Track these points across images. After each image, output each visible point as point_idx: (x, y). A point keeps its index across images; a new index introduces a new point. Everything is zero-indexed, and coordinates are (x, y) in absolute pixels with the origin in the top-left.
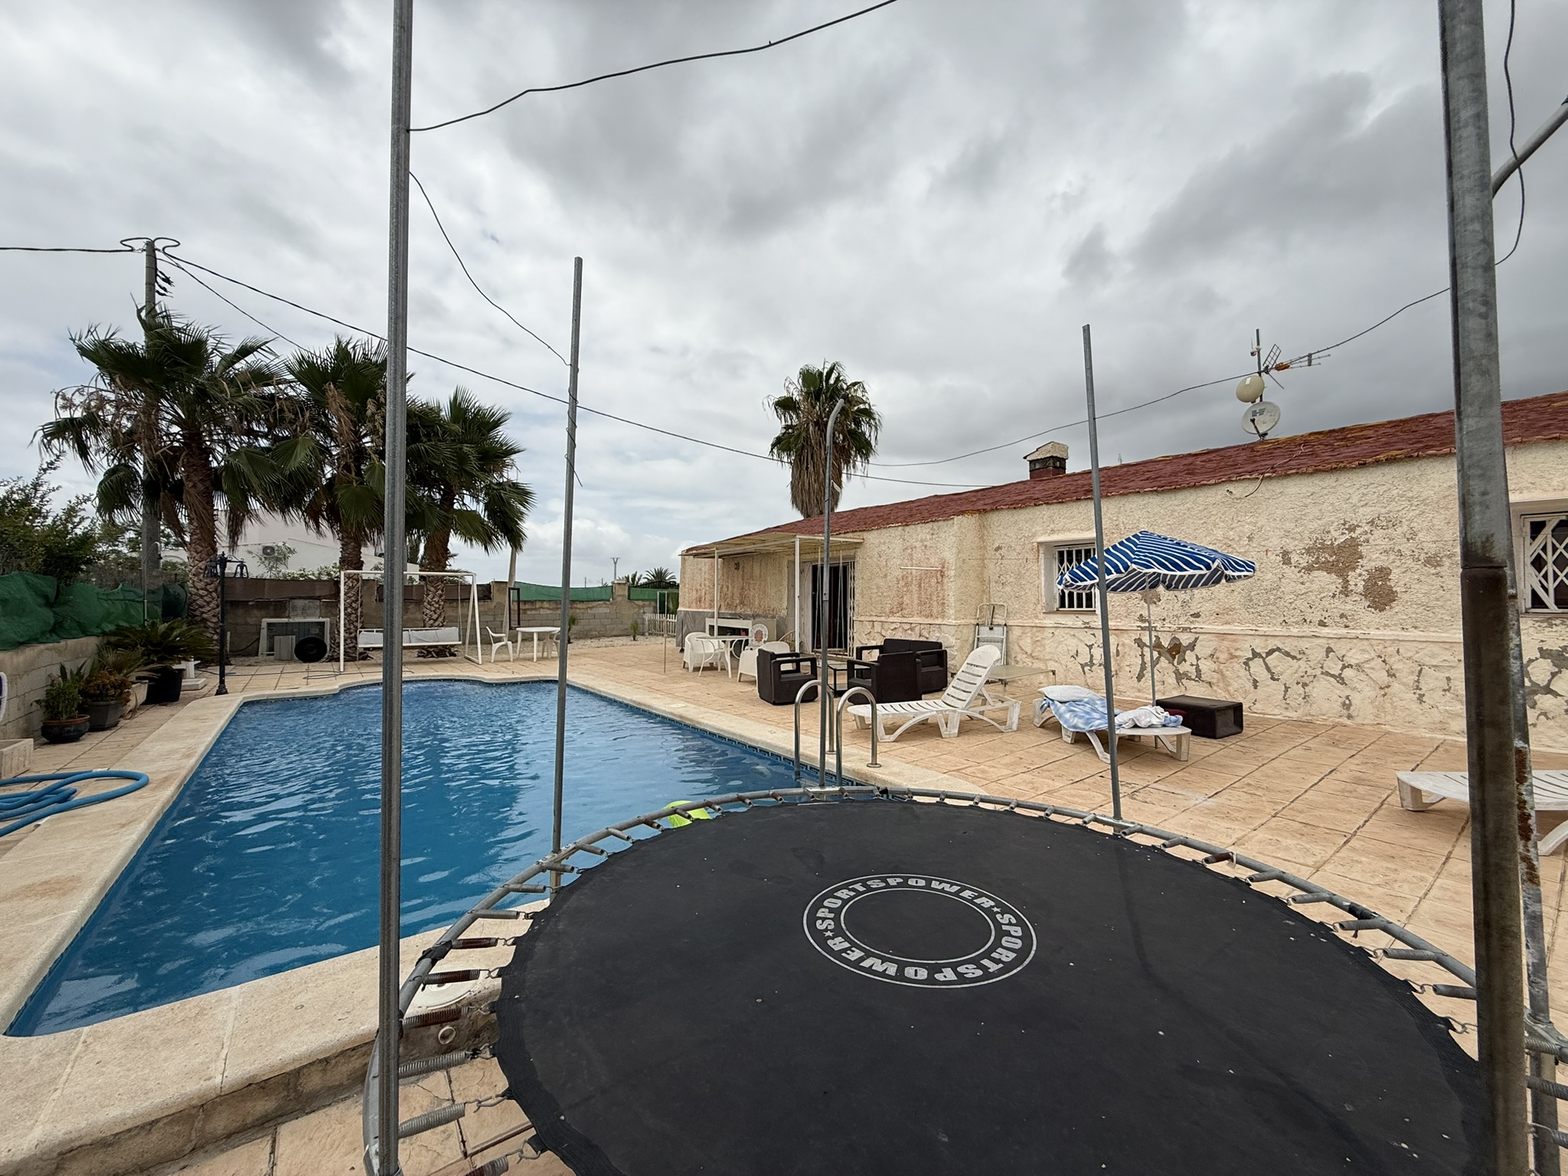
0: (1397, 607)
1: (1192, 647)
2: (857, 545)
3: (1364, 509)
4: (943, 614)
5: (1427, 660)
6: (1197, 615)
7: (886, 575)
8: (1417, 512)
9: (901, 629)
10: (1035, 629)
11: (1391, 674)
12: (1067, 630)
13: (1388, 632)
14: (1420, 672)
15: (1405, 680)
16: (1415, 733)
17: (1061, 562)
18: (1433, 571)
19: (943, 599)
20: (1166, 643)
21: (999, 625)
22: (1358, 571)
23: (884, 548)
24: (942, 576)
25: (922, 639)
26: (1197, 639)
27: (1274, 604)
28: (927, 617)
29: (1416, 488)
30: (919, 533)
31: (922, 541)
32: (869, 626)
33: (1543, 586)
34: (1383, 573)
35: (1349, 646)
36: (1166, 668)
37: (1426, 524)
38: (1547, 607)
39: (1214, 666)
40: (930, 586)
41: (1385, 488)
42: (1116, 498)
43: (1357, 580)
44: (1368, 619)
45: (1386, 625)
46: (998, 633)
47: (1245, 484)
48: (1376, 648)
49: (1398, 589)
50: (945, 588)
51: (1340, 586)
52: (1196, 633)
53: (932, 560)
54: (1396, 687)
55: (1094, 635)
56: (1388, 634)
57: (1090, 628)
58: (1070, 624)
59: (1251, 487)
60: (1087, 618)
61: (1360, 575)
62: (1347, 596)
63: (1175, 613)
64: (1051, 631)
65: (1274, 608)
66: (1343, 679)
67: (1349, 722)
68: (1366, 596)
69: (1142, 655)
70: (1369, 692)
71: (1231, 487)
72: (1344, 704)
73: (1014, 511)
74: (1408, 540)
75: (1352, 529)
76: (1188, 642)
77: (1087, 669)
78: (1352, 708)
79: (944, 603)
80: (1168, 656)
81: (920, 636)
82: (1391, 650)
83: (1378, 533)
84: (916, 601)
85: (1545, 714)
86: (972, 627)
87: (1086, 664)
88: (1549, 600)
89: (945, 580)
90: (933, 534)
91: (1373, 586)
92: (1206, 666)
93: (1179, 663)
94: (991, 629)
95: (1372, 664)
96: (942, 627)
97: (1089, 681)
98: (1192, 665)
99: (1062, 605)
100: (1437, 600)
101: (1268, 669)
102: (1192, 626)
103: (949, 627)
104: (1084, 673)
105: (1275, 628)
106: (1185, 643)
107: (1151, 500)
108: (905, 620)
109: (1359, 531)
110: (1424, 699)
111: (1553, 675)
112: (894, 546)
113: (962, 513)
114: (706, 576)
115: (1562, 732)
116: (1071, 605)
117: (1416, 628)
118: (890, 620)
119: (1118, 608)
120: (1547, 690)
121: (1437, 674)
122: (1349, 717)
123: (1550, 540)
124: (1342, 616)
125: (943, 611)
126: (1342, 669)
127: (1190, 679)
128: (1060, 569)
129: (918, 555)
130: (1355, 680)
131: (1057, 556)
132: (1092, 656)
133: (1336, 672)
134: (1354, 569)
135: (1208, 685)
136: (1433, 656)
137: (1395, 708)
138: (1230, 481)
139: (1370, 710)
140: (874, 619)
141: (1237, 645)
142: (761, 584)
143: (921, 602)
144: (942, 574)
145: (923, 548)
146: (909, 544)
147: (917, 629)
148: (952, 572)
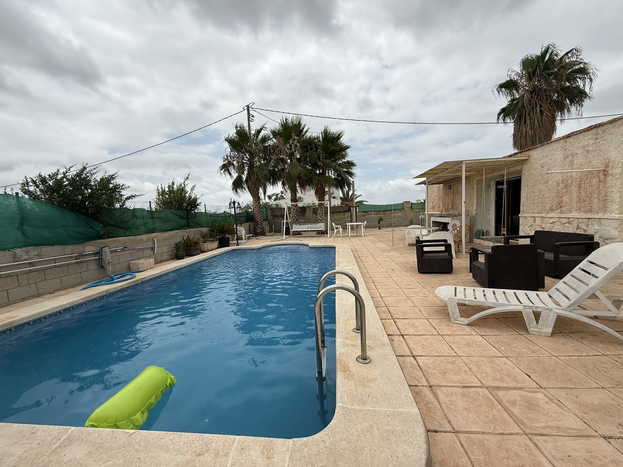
2: (524, 162)
4: (604, 209)
7: (547, 181)
9: (559, 223)
19: (606, 196)
23: (546, 159)
24: (605, 175)
25: (578, 232)
28: (586, 212)
32: (531, 221)
40: (591, 185)
50: (609, 185)
53: (595, 163)
79: (605, 199)
81: (578, 228)
84: (575, 199)
89: (609, 178)
90: (596, 139)
96: (602, 221)
103: (611, 221)
108: (562, 215)
112: (555, 157)
114: (436, 195)
118: (550, 215)
125: (605, 207)
129: (579, 160)
140: (536, 215)
143: (580, 200)
144: (605, 173)
145: (585, 153)
146: (570, 152)
147: (575, 223)
148: (618, 171)
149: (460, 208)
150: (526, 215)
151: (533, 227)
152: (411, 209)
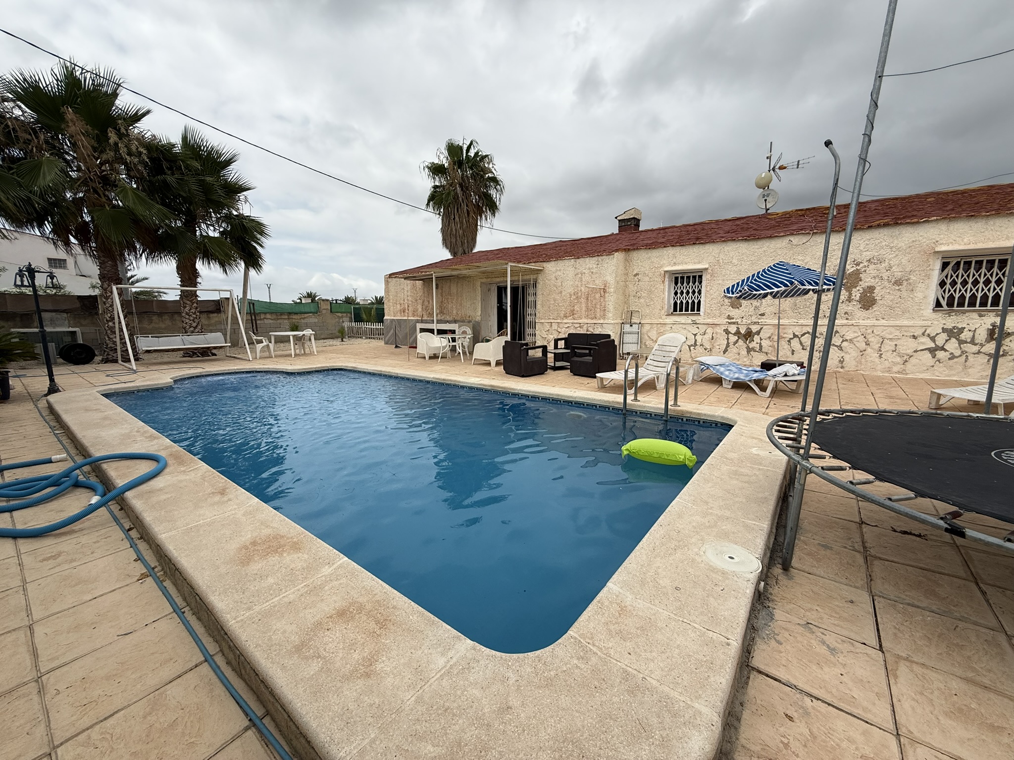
0: (875, 308)
1: (758, 333)
2: (538, 272)
3: (866, 253)
4: (604, 317)
5: (888, 336)
6: (763, 315)
7: (561, 292)
8: (894, 255)
9: (572, 327)
10: (659, 325)
11: (867, 344)
12: (681, 325)
13: (869, 321)
14: (882, 342)
15: (874, 347)
16: (875, 374)
17: (676, 283)
18: (897, 288)
19: (605, 307)
20: (743, 331)
21: (635, 323)
22: (858, 288)
23: (559, 273)
24: (604, 292)
25: (588, 333)
26: (761, 328)
27: (809, 307)
28: (592, 319)
29: (896, 242)
30: (588, 264)
31: (589, 269)
32: (548, 327)
33: (942, 296)
34: (871, 289)
35: (847, 329)
36: (741, 346)
37: (897, 262)
38: (942, 307)
39: (771, 344)
40: (595, 299)
41: (879, 241)
42: (719, 243)
43: (856, 294)
44: (859, 315)
45: (868, 318)
46: (635, 328)
47: (800, 237)
48: (861, 330)
49: (877, 298)
50: (607, 299)
51: (847, 297)
52: (762, 325)
53: (597, 282)
54: (869, 350)
55: (698, 328)
57: (696, 323)
58: (683, 321)
59: (804, 239)
60: (694, 318)
61: (859, 290)
62: (850, 302)
63: (750, 313)
64: (670, 326)
65: (809, 309)
66: (841, 347)
67: (841, 370)
68: (860, 302)
69: (728, 339)
70: (854, 353)
71: (792, 238)
72: (840, 361)
73: (649, 250)
74: (887, 271)
75: (858, 264)
76: (756, 330)
77: (692, 348)
78: (844, 363)
79: (605, 310)
80: (743, 338)
81: (587, 331)
82: (870, 331)
83: (872, 267)
84: (584, 309)
85: (939, 361)
86: (620, 325)
87: (692, 345)
88: (944, 303)
89: (607, 295)
90: (598, 264)
91: (865, 296)
92: (765, 343)
93: (749, 343)
94: (631, 326)
95: (859, 338)
96: (604, 325)
97: (693, 355)
98: (757, 343)
99: (675, 310)
100: (897, 303)
101: (801, 343)
102: (760, 321)
103: (608, 325)
104: (690, 351)
105: (807, 321)
106: (754, 331)
107: (741, 245)
108: (576, 321)
109: (861, 265)
110: (882, 356)
111: (947, 341)
112: (568, 272)
113: (617, 251)
114: (409, 294)
115: (945, 369)
116: (681, 310)
117: (883, 319)
118: (566, 321)
119: (715, 312)
120: (943, 349)
121: (891, 343)
122: (842, 367)
123: (951, 272)
124: (846, 313)
125: (604, 315)
126: (842, 343)
127: (755, 351)
128: (675, 288)
129: (586, 278)
130: (848, 348)
131: (674, 279)
132: (696, 340)
133: (838, 344)
134: (856, 287)
135: (765, 354)
136: (891, 333)
137: (867, 361)
138: (792, 234)
139: (854, 363)
140: (552, 321)
141: (785, 331)
142: (457, 299)
143: (588, 309)
145: (590, 273)
146: (580, 271)
148: (612, 290)
149: (454, 312)
150: (543, 321)
151: (550, 331)
152: (331, 312)
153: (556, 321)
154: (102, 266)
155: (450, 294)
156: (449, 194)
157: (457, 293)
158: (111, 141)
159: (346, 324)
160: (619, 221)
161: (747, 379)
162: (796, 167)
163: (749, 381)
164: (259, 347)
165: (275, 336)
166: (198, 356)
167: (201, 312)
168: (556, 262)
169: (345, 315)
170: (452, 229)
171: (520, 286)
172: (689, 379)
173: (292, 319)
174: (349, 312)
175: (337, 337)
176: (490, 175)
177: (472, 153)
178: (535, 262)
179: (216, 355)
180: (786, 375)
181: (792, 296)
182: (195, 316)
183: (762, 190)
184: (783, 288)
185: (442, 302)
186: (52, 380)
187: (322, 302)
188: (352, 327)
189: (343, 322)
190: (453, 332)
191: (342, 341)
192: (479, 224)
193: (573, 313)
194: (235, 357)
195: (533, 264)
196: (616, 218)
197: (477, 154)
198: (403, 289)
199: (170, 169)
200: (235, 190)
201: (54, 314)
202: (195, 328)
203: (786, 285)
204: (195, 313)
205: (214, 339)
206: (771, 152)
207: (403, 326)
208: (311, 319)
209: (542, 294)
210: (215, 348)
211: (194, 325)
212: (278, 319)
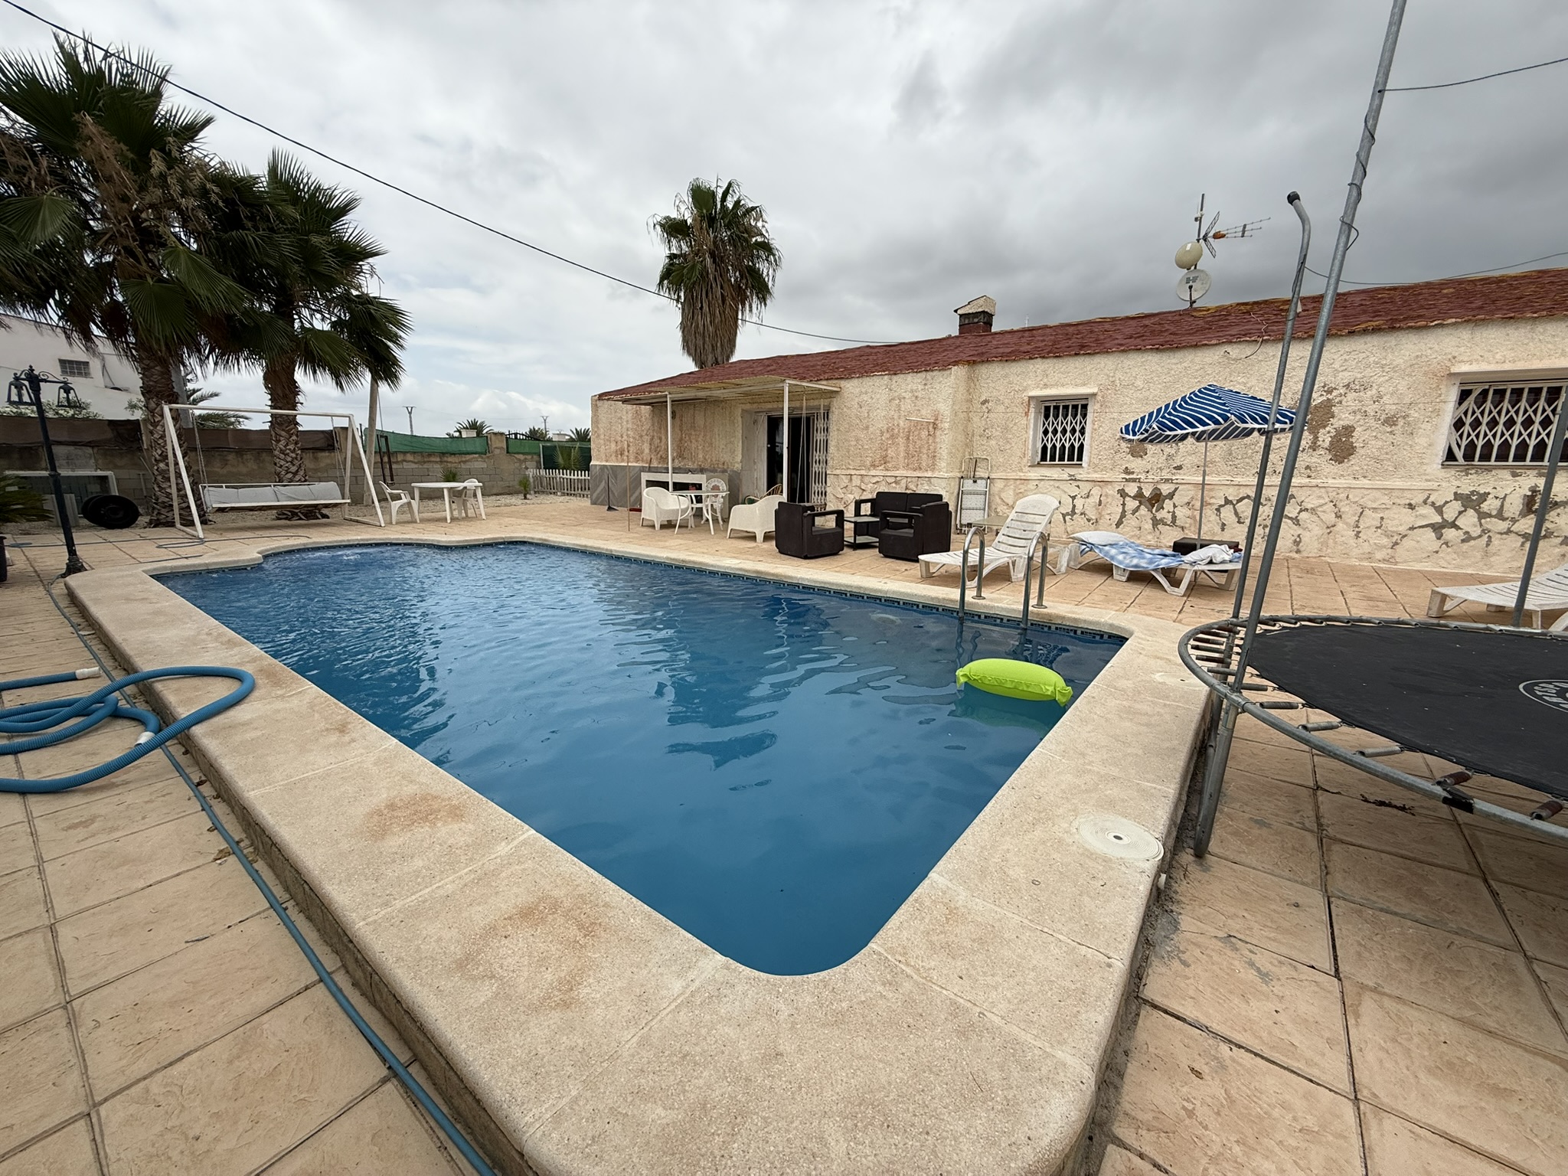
0: (1353, 459)
1: (1171, 496)
2: (833, 394)
3: (1343, 373)
4: (933, 467)
5: (1370, 504)
6: (1179, 468)
7: (867, 428)
8: (1387, 378)
9: (884, 483)
10: (1018, 482)
11: (1338, 516)
12: (1052, 483)
14: (1362, 513)
15: (1349, 521)
16: (1347, 562)
17: (1047, 417)
18: (1389, 429)
19: (935, 452)
20: (1147, 493)
21: (982, 478)
22: (1327, 429)
23: (864, 397)
24: (935, 429)
25: (908, 492)
26: (1176, 489)
27: (1251, 457)
28: (914, 470)
29: (1390, 356)
30: (909, 383)
31: (912, 391)
32: (845, 481)
33: (1458, 444)
34: (1349, 430)
35: (1309, 492)
36: (1144, 516)
37: (1391, 388)
38: (1456, 460)
39: (1189, 513)
40: (920, 439)
41: (1364, 355)
42: (1116, 354)
43: (1325, 437)
44: (1327, 470)
45: (1342, 475)
46: (981, 485)
47: (1242, 346)
48: (1330, 494)
49: (1357, 445)
50: (937, 440)
51: (1310, 442)
52: (1177, 483)
53: (924, 412)
54: (1340, 526)
55: (1078, 486)
56: (1342, 482)
57: (1075, 480)
58: (1055, 476)
59: (1248, 350)
60: (1072, 471)
61: (1329, 432)
62: (1314, 450)
63: (1159, 466)
64: (1035, 483)
65: (1250, 461)
66: (1299, 521)
67: (1296, 556)
68: (1330, 451)
69: (1124, 505)
70: (1317, 530)
71: (1228, 348)
72: (1295, 541)
73: (1006, 364)
74: (1374, 402)
75: (1329, 392)
76: (1168, 492)
77: (1068, 518)
78: (1301, 544)
79: (935, 456)
80: (1148, 504)
81: (907, 489)
82: (1343, 496)
83: (1351, 395)
84: (902, 454)
86: (957, 480)
87: (1068, 514)
88: (1459, 454)
89: (938, 433)
90: (925, 384)
91: (1338, 441)
92: (1181, 513)
93: (1157, 511)
94: (975, 482)
95: (1325, 507)
96: (932, 480)
97: (1069, 529)
98: (1169, 512)
99: (1043, 458)
100: (1387, 453)
101: (1236, 513)
102: (1174, 478)
103: (940, 480)
104: (1065, 522)
105: (1248, 479)
106: (1165, 493)
107: (1150, 358)
109: (1335, 393)
110: (1360, 535)
111: (1460, 513)
112: (878, 396)
113: (956, 363)
114: (630, 426)
115: (1455, 556)
116: (1053, 459)
117: (1365, 477)
118: (873, 472)
119: (1105, 462)
120: (1454, 525)
121: (1374, 515)
122: (1298, 551)
123: (1473, 406)
124: (1308, 467)
125: (934, 464)
126: (1299, 513)
127: (1165, 524)
128: (1044, 424)
129: (907, 406)
130: (1308, 521)
131: (1043, 411)
132: (1074, 506)
133: (1293, 515)
134: (1325, 427)
135: (1180, 529)
136: (1375, 500)
137: (1336, 543)
138: (1230, 342)
139: (1316, 545)
140: (853, 472)
141: (1212, 494)
142: (705, 435)
143: (908, 455)
144: (935, 426)
145: (914, 399)
146: (897, 394)
147: (903, 483)
148: (947, 425)
149: (701, 456)
150: (838, 472)
151: (849, 488)
152: (508, 452)
153: (857, 472)
154: (145, 373)
155: (693, 427)
156: (693, 267)
157: (705, 426)
158: (155, 171)
159: (531, 472)
160: (961, 316)
161: (1152, 567)
162: (1240, 234)
163: (1154, 570)
164: (395, 505)
165: (420, 488)
166: (301, 519)
167: (303, 450)
168: (860, 380)
169: (529, 457)
170: (697, 326)
171: (804, 416)
172: (1061, 566)
173: (447, 462)
174: (535, 453)
175: (517, 493)
176: (759, 239)
177: (730, 206)
178: (827, 379)
179: (328, 517)
180: (1211, 562)
181: (1226, 438)
182: (294, 455)
183: (1186, 271)
184: (1212, 426)
185: (681, 440)
186: (72, 552)
187: (493, 436)
188: (541, 477)
189: (527, 468)
190: (699, 487)
191: (525, 498)
192: (740, 317)
193: (885, 460)
194: (357, 521)
195: (824, 382)
196: (956, 311)
197: (737, 203)
198: (621, 418)
199: (252, 218)
200: (354, 255)
201: (71, 448)
202: (295, 474)
203: (1217, 422)
204: (293, 451)
205: (323, 492)
206: (1202, 210)
207: (619, 477)
208: (476, 463)
209: (838, 430)
210: (326, 506)
211: (294, 469)
212: (425, 462)
